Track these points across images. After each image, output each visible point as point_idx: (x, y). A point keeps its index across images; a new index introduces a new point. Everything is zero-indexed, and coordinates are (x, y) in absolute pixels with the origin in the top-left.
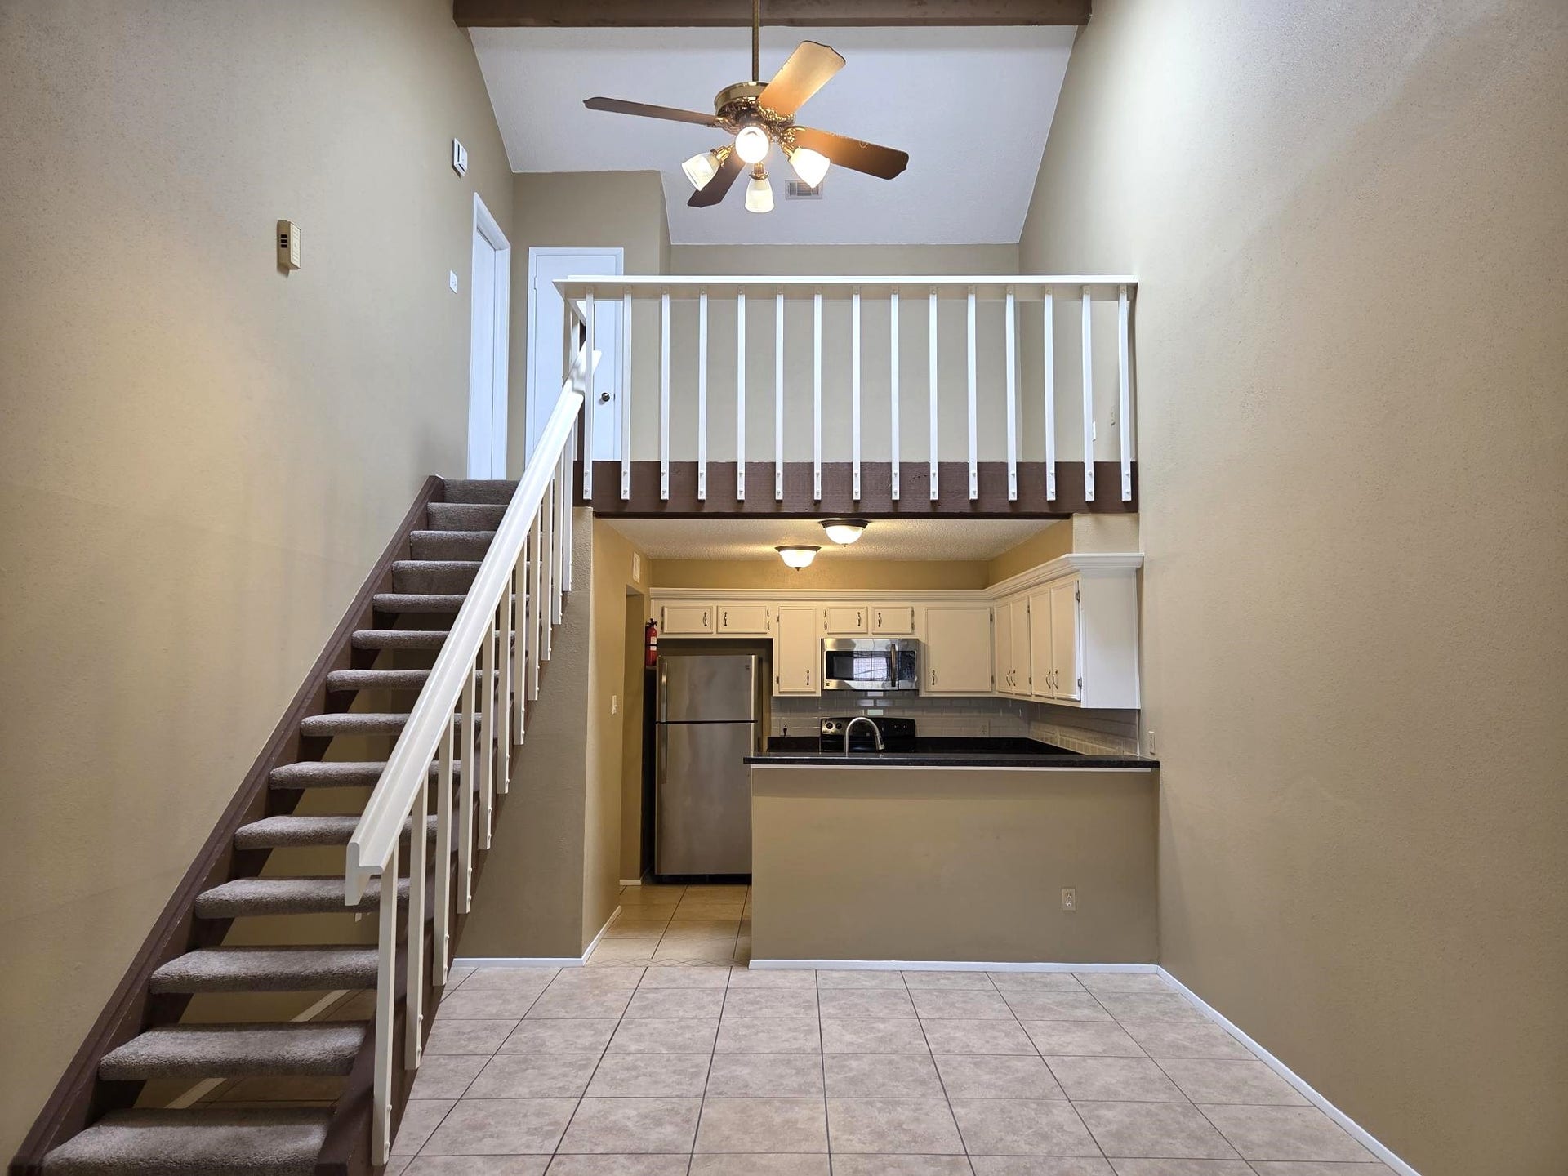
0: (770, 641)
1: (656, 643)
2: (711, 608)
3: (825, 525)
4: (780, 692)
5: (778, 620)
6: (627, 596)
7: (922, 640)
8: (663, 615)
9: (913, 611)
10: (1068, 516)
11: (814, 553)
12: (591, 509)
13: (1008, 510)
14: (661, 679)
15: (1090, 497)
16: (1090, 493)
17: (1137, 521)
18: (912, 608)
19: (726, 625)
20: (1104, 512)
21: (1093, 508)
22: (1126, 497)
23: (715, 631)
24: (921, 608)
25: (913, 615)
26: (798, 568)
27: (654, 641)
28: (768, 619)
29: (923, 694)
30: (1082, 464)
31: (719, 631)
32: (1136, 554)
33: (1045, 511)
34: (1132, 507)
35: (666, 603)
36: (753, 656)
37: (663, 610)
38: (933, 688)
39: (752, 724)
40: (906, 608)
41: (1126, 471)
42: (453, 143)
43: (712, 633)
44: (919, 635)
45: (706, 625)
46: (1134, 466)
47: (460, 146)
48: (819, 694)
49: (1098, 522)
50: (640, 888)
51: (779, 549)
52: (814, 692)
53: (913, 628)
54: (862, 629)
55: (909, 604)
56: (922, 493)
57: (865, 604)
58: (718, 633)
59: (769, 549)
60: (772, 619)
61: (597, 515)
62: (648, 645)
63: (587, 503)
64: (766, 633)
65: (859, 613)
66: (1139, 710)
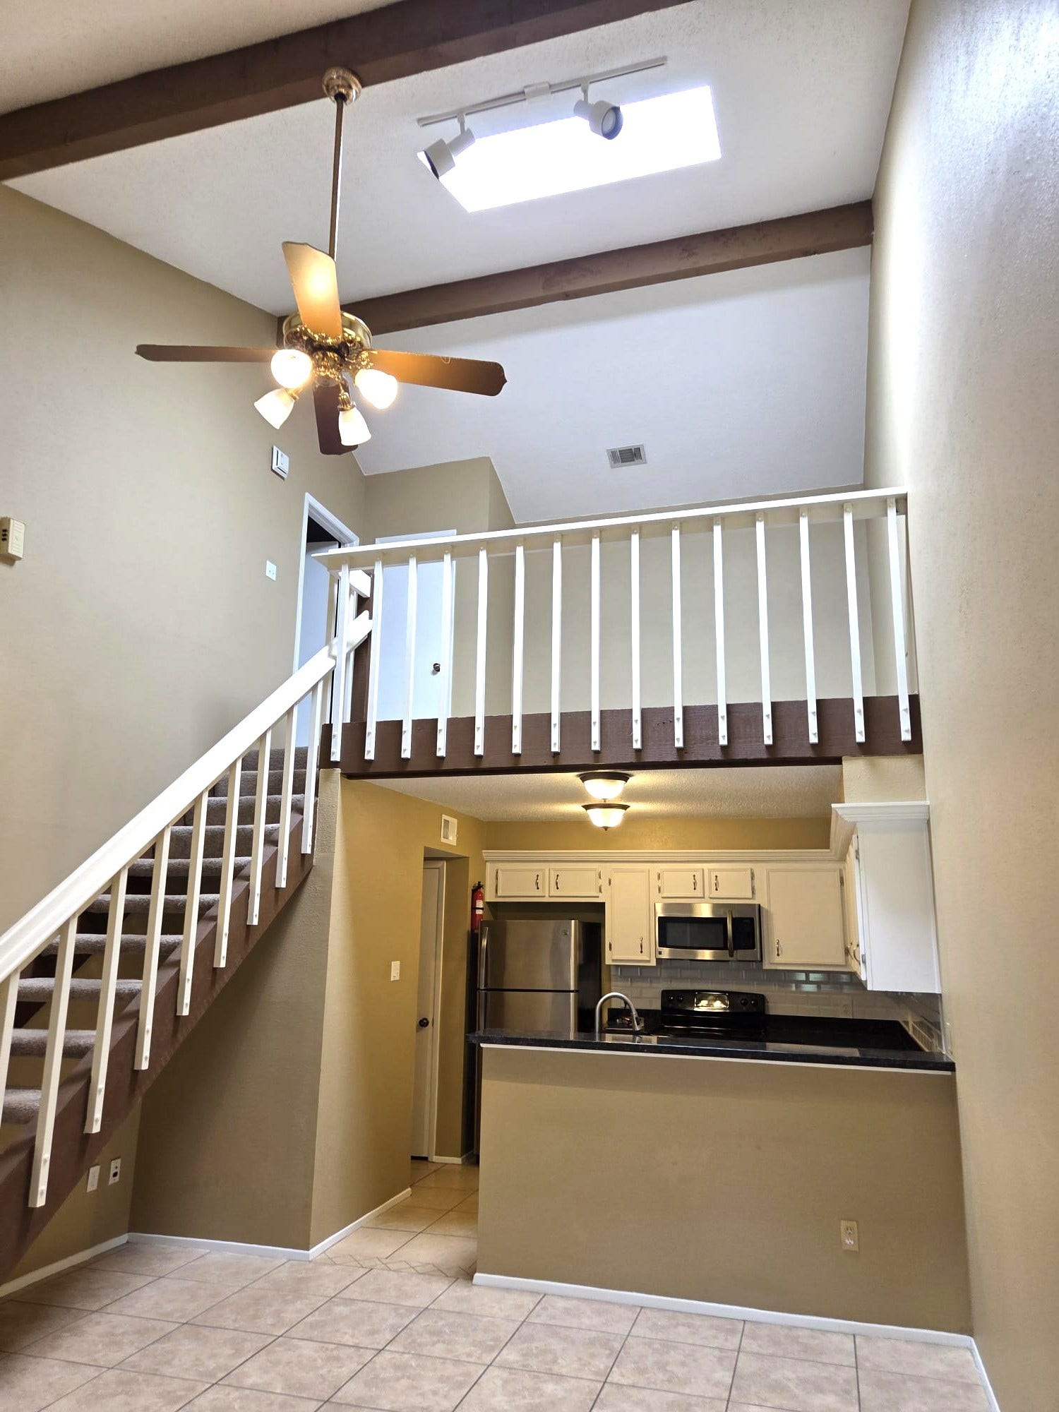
0: (602, 905)
1: (481, 906)
2: (543, 870)
3: (584, 778)
4: (613, 960)
5: (610, 883)
6: (426, 859)
7: (764, 905)
8: (497, 879)
9: (753, 874)
10: (838, 761)
11: (622, 812)
12: (338, 771)
13: (764, 756)
14: (481, 943)
15: (860, 738)
16: (861, 733)
17: (922, 763)
18: (751, 870)
19: (558, 888)
20: (880, 755)
21: (867, 750)
22: (906, 736)
23: (548, 894)
24: (760, 869)
25: (752, 879)
26: (606, 828)
27: (480, 904)
28: (601, 882)
29: (766, 966)
30: (852, 700)
31: (551, 895)
32: (923, 803)
33: (808, 755)
34: (915, 747)
35: (501, 866)
36: (573, 921)
37: (497, 873)
38: (777, 960)
39: (572, 994)
40: (745, 870)
41: (904, 705)
42: (273, 449)
43: (544, 897)
44: (759, 900)
45: (538, 888)
46: (914, 701)
47: (279, 451)
48: (653, 963)
49: (873, 765)
50: (460, 1168)
51: (587, 807)
52: (649, 961)
53: (753, 893)
54: (698, 893)
55: (749, 866)
56: (667, 741)
57: (699, 866)
58: (550, 897)
59: (575, 808)
60: (604, 882)
61: (348, 776)
62: (474, 908)
63: (336, 764)
64: (598, 897)
65: (694, 876)
66: (941, 995)
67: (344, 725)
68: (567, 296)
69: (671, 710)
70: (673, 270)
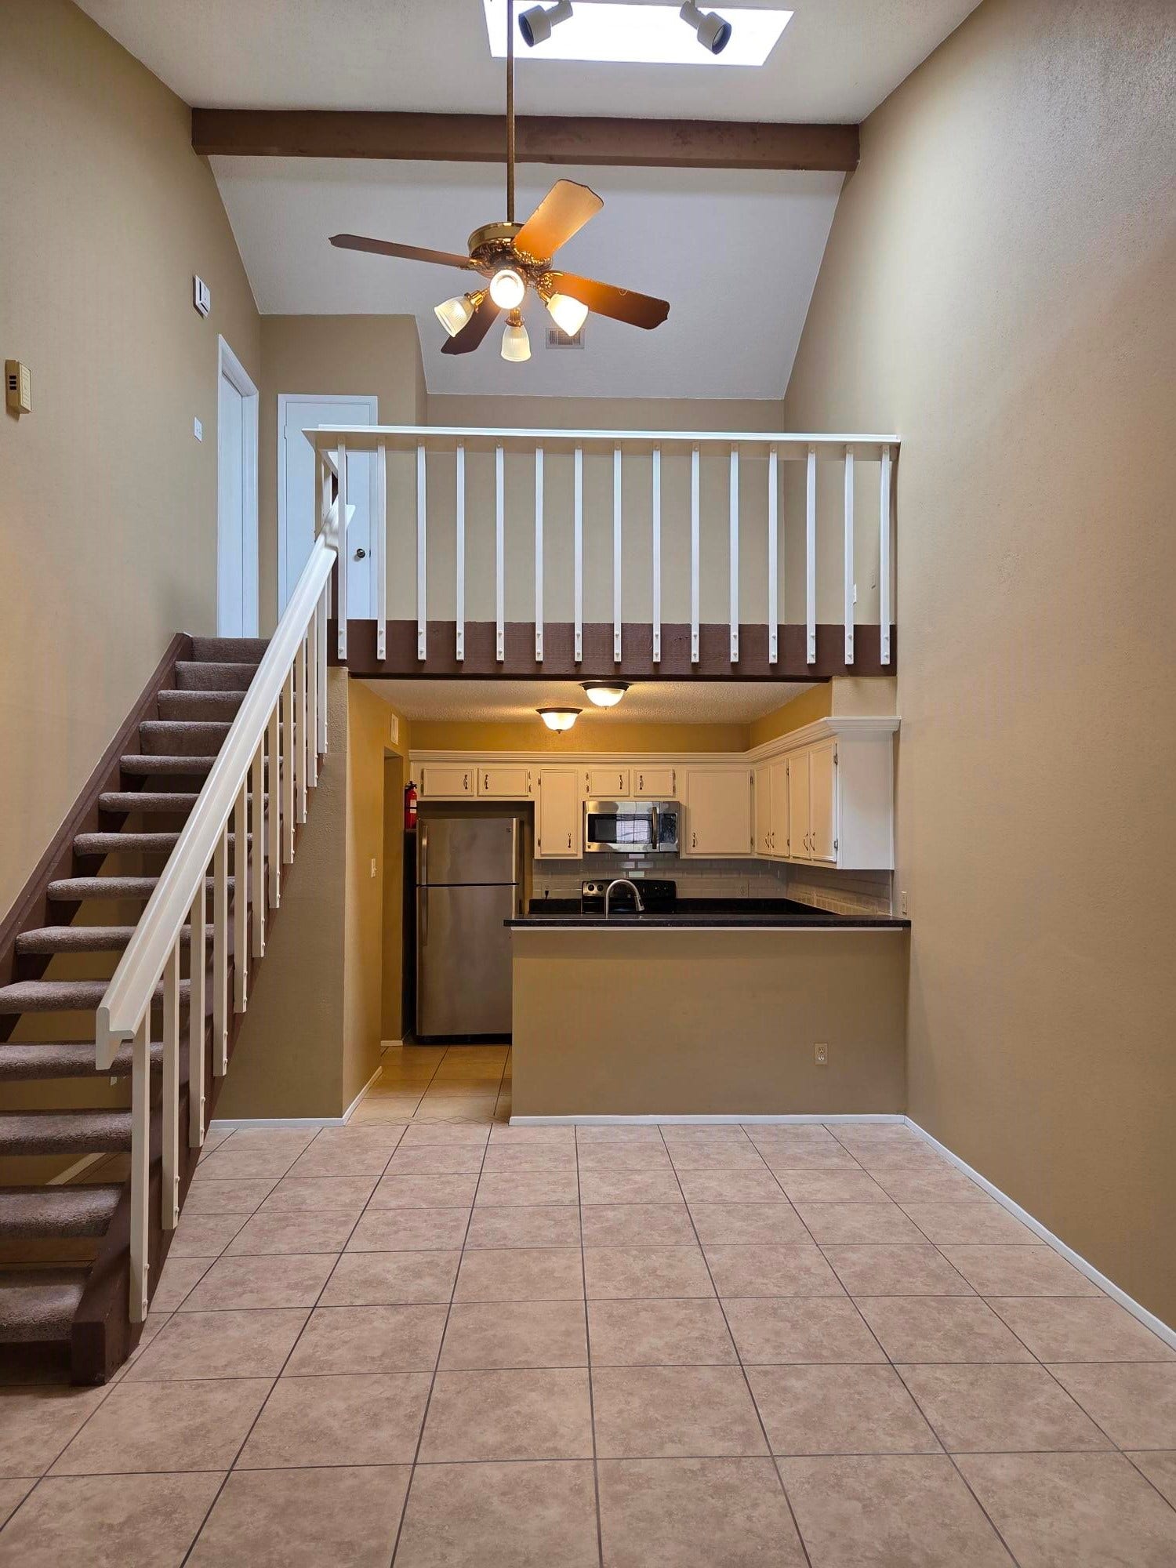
0: (530, 805)
1: (415, 806)
2: (472, 771)
3: (587, 687)
4: (542, 855)
5: (540, 783)
6: (386, 758)
7: (683, 803)
8: (422, 778)
9: (674, 775)
10: (827, 679)
11: (575, 716)
12: (346, 669)
13: (768, 673)
14: (421, 842)
15: (849, 660)
16: (850, 656)
17: (895, 684)
18: (673, 770)
19: (487, 788)
20: (863, 676)
21: (852, 671)
22: (885, 660)
23: (476, 794)
24: (682, 771)
25: (674, 778)
26: (559, 731)
27: (413, 804)
28: (530, 782)
29: (683, 856)
30: (843, 627)
31: (480, 794)
32: (893, 717)
33: (805, 674)
34: (891, 670)
35: (426, 766)
36: (514, 819)
37: (422, 773)
38: (693, 850)
39: (514, 886)
40: (668, 771)
41: (885, 634)
42: (194, 280)
43: (473, 796)
44: (680, 798)
45: (466, 788)
46: (893, 629)
47: (203, 284)
48: (580, 856)
49: (857, 685)
50: (402, 1048)
51: (541, 711)
52: (576, 855)
53: (674, 791)
54: (624, 792)
55: (670, 767)
56: (683, 656)
57: (626, 767)
58: (479, 796)
59: (531, 711)
60: (533, 782)
61: (353, 675)
62: (408, 808)
63: (342, 663)
64: (527, 796)
65: (621, 776)
66: (893, 871)
67: (328, 620)
68: (551, 160)
69: (689, 627)
70: (667, 155)
